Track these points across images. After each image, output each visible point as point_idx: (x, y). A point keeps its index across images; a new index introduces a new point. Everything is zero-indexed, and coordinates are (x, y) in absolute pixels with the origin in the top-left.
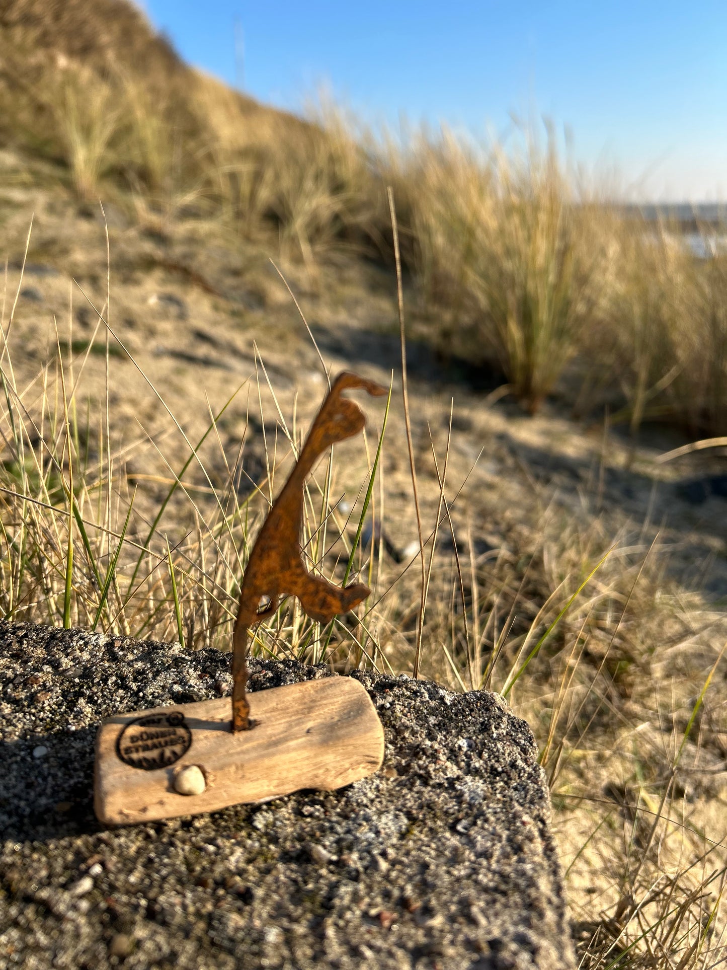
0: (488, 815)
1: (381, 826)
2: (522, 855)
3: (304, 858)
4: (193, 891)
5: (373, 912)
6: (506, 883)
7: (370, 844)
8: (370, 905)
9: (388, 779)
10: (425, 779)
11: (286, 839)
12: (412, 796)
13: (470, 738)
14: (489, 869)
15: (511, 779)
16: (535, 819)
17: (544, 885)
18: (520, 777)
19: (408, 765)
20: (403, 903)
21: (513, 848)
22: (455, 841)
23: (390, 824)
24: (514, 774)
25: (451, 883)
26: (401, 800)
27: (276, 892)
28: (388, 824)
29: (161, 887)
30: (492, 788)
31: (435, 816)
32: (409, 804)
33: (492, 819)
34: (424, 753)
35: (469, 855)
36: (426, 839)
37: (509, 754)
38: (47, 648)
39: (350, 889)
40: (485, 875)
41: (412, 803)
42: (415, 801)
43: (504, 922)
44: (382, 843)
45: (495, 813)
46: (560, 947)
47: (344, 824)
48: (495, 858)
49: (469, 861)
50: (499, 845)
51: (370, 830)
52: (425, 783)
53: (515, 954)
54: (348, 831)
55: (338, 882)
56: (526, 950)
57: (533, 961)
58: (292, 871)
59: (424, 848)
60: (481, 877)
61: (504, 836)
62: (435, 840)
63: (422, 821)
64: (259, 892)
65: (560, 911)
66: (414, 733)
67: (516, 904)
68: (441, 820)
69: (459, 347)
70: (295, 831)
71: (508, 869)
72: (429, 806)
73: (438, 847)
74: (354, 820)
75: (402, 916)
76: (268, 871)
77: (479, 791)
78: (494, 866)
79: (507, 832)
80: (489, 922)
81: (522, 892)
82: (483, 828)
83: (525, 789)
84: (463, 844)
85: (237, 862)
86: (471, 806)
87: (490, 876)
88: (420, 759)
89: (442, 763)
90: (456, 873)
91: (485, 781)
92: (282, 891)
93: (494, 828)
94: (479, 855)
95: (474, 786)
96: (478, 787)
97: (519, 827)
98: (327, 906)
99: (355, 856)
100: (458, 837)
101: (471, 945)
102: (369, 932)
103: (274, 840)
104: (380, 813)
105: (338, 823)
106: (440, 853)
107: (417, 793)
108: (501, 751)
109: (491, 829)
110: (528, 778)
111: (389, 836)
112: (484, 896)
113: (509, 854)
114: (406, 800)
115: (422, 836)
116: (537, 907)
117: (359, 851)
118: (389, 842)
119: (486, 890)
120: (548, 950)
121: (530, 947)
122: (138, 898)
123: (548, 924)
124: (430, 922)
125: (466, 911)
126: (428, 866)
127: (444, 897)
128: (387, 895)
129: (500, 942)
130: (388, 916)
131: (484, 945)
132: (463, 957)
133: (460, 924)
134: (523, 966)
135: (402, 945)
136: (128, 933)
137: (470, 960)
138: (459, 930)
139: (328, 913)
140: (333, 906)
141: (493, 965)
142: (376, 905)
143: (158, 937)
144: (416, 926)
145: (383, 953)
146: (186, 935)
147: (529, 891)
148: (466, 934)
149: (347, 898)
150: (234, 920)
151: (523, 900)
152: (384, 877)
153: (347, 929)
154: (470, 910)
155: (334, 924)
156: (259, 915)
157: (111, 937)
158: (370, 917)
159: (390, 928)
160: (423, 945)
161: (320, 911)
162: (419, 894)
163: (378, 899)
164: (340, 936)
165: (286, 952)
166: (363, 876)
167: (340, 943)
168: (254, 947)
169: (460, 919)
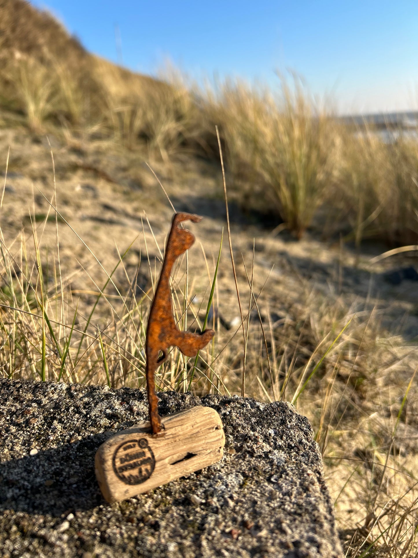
0: (288, 472)
1: (228, 481)
2: (309, 493)
3: (186, 502)
4: (126, 525)
5: (227, 530)
6: (301, 509)
7: (223, 492)
8: (225, 527)
9: (231, 455)
10: (252, 454)
11: (175, 493)
12: (245, 464)
13: (275, 429)
15: (300, 450)
16: (314, 472)
17: (322, 508)
18: (305, 449)
19: (242, 446)
20: (244, 524)
21: (303, 489)
22: (270, 487)
23: (234, 480)
24: (301, 447)
25: (270, 511)
26: (239, 466)
27: (172, 523)
28: (233, 480)
29: (108, 524)
30: (289, 456)
31: (258, 474)
32: (243, 468)
33: (291, 473)
34: (250, 439)
35: (279, 495)
36: (254, 487)
37: (298, 436)
38: (34, 393)
39: (213, 518)
40: (289, 505)
41: (245, 467)
42: (247, 466)
43: (301, 531)
44: (230, 491)
45: (292, 470)
46: (333, 543)
47: (208, 482)
48: (293, 496)
49: (279, 498)
50: (295, 488)
51: (223, 484)
52: (252, 456)
53: (308, 548)
54: (211, 486)
55: (207, 515)
56: (314, 546)
57: (318, 552)
58: (180, 510)
59: (253, 492)
60: (286, 506)
61: (298, 483)
62: (259, 488)
63: (251, 477)
64: (163, 523)
65: (332, 523)
66: (243, 428)
67: (307, 520)
68: (262, 476)
69: (255, 204)
70: (181, 487)
71: (301, 501)
73: (261, 491)
74: (213, 479)
75: (243, 531)
76: (167, 511)
77: (282, 458)
78: (293, 500)
79: (299, 480)
80: (293, 531)
81: (310, 514)
82: (286, 479)
83: (308, 455)
84: (275, 489)
85: (149, 507)
86: (278, 467)
87: (291, 505)
88: (248, 442)
89: (260, 444)
90: (272, 505)
91: (285, 452)
92: (175, 522)
93: (292, 478)
94: (284, 494)
95: (279, 456)
96: (281, 456)
97: (306, 477)
98: (202, 528)
99: (215, 499)
100: (272, 485)
101: (284, 545)
102: (226, 542)
103: (169, 493)
104: (227, 474)
105: (204, 481)
106: (262, 494)
107: (248, 461)
108: (293, 434)
109: (290, 479)
110: (309, 449)
111: (233, 487)
112: (289, 517)
113: (301, 493)
114: (242, 466)
115: (252, 486)
116: (319, 521)
117: (217, 496)
118: (234, 490)
119: (290, 514)
120: (326, 545)
121: (316, 544)
122: (96, 532)
123: (326, 531)
124: (259, 534)
125: (279, 526)
126: (257, 502)
127: (267, 520)
128: (234, 520)
129: (300, 542)
130: (236, 532)
131: (291, 545)
132: (279, 552)
133: (277, 534)
134: (314, 554)
135: (245, 548)
136: (91, 551)
137: (284, 554)
138: (276, 537)
139: (203, 532)
140: (205, 529)
141: (297, 556)
142: (229, 526)
143: (108, 552)
144: (252, 537)
145: (234, 553)
146: (124, 550)
147: (314, 513)
148: (280, 539)
149: (212, 524)
150: (150, 539)
151: (311, 518)
152: (232, 510)
153: (214, 541)
154: (282, 526)
155: (206, 538)
156: (164, 537)
157: (82, 554)
158: (226, 533)
159: (237, 539)
160: (257, 547)
161: (198, 532)
162: (252, 519)
163: (230, 523)
164: (210, 545)
165: (180, 556)
166: (220, 510)
167: (211, 549)
168: (163, 554)
169: (276, 531)
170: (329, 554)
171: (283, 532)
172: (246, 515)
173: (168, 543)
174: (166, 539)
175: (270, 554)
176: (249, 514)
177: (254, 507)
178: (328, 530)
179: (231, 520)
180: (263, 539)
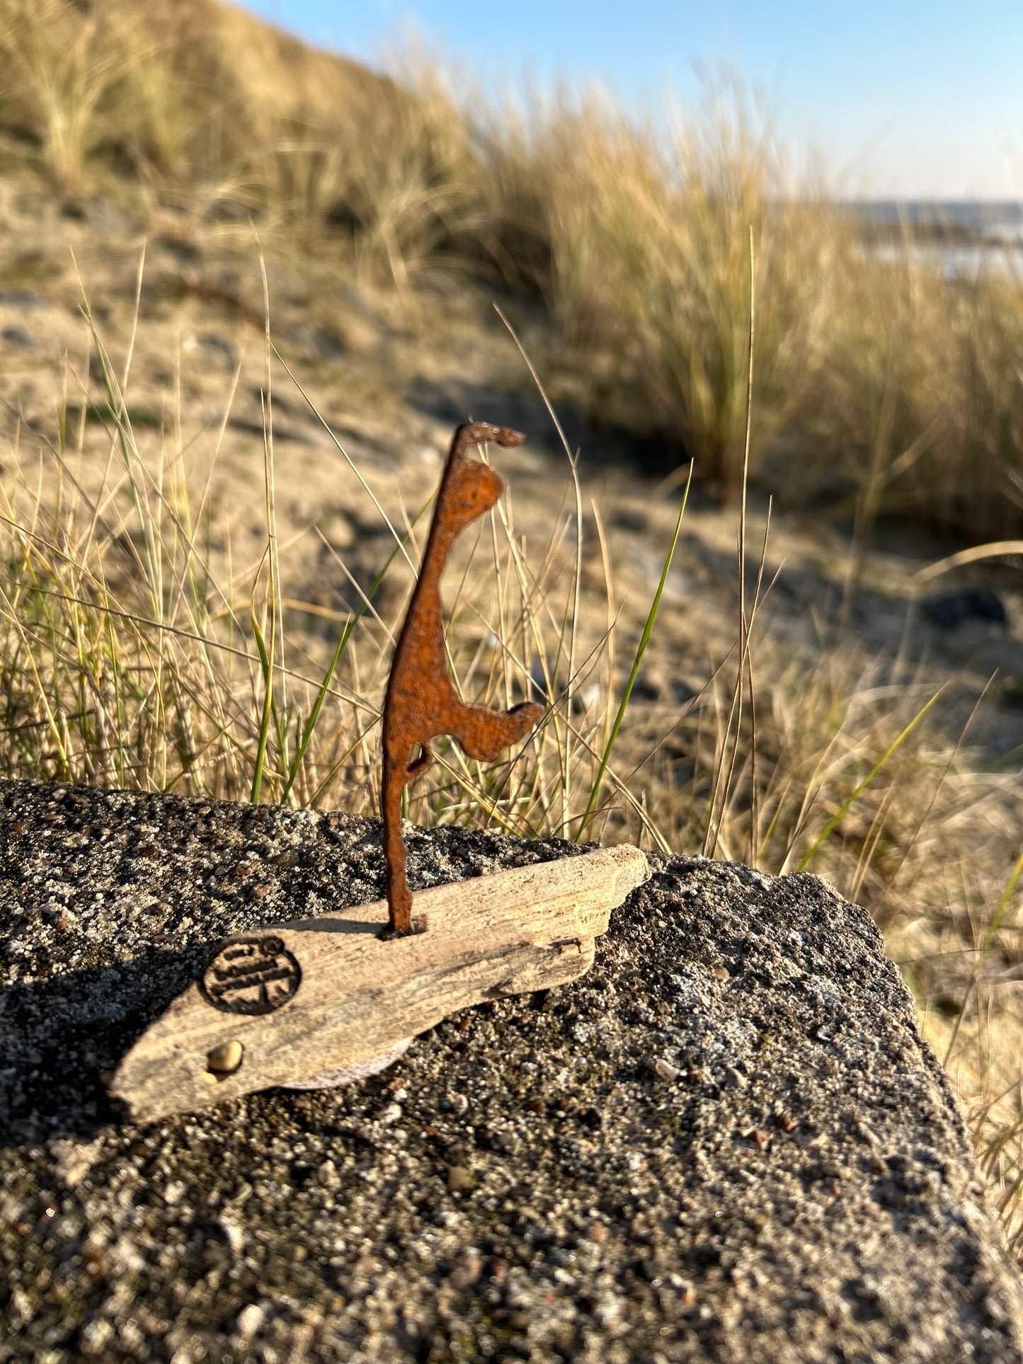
0: (852, 1019)
1: (728, 1035)
2: (902, 1064)
3: (645, 1074)
4: (525, 1116)
6: (892, 1095)
7: (721, 1056)
8: (739, 1125)
9: (720, 981)
10: (766, 981)
11: (617, 1055)
12: (755, 1000)
13: (804, 930)
14: (867, 1082)
15: (864, 978)
16: (903, 1024)
17: (934, 1093)
18: (874, 975)
19: (740, 964)
20: (777, 1122)
21: (889, 1057)
22: (818, 1050)
23: (738, 1033)
24: (865, 971)
25: (826, 1097)
26: (743, 1005)
27: (623, 1114)
28: (736, 1032)
29: (485, 1113)
30: (845, 989)
31: (788, 1022)
32: (754, 1010)
33: (858, 1024)
34: (755, 949)
35: (840, 1066)
36: (785, 1049)
37: (855, 949)
40: (865, 1088)
41: (757, 1007)
42: (760, 1006)
43: (899, 1140)
44: (735, 1055)
45: (860, 1017)
47: (683, 1034)
48: (871, 1069)
49: (842, 1072)
50: (872, 1054)
51: (717, 1040)
52: (767, 985)
53: (922, 1173)
54: (691, 1043)
55: (694, 1101)
56: (933, 1169)
57: (944, 1181)
58: (635, 1091)
59: (785, 1060)
60: (860, 1090)
61: (876, 1044)
62: (796, 1051)
63: (775, 1028)
64: (605, 1116)
65: (958, 1126)
67: (908, 1118)
68: (797, 1027)
70: (625, 1043)
71: (890, 1081)
72: (778, 1012)
73: (801, 1058)
74: (695, 1030)
75: (779, 1137)
76: (606, 1091)
77: (834, 992)
78: (872, 1078)
79: (878, 1039)
80: (882, 1140)
81: (913, 1106)
82: (849, 1035)
83: (884, 989)
84: (829, 1054)
86: (828, 1010)
87: (871, 1090)
88: (752, 956)
89: (780, 961)
90: (830, 1086)
92: (631, 1113)
93: (862, 1034)
94: (851, 1066)
95: (824, 986)
96: (831, 988)
97: (891, 1033)
98: (690, 1127)
100: (822, 1046)
101: (868, 1166)
102: (745, 1155)
103: (603, 1056)
104: (723, 1021)
105: (676, 1034)
106: (806, 1066)
107: (760, 996)
108: (845, 944)
109: (859, 1035)
110: (884, 976)
111: (742, 1047)
112: (869, 1112)
113: (887, 1064)
114: (749, 1004)
115: (780, 1046)
116: (934, 1122)
117: (709, 1065)
118: (743, 1054)
119: (870, 1104)
120: (958, 1170)
121: (936, 1166)
122: (464, 1127)
123: (950, 1141)
124: (814, 1142)
125: (853, 1128)
126: (796, 1080)
127: (824, 1115)
128: (756, 1114)
129: (903, 1161)
130: (764, 1137)
131: (884, 1166)
132: (863, 1180)
133: (850, 1143)
134: (936, 1186)
135: (788, 1169)
136: (466, 1165)
137: (872, 1183)
138: (850, 1150)
139: (695, 1135)
140: (698, 1128)
141: (902, 1186)
142: (746, 1126)
143: (500, 1169)
144: (799, 1147)
145: (768, 1179)
146: (534, 1166)
147: (920, 1104)
148: (859, 1155)
149: (712, 1119)
150: (585, 1147)
151: (915, 1114)
152: (746, 1093)
153: (720, 1153)
154: (858, 1128)
155: (704, 1147)
156: (612, 1141)
157: (446, 1171)
158: (743, 1138)
159: (769, 1150)
160: (813, 1167)
161: (683, 1134)
162: (793, 1112)
163: (747, 1119)
164: (713, 1161)
165: (655, 1181)
166: (723, 1094)
167: (717, 1169)
168: (619, 1176)
169: (848, 1138)
170: (966, 1186)
171: (863, 1140)
172: (779, 1104)
173: (628, 1154)
174: (618, 1147)
175: (844, 1182)
176: (786, 1102)
177: (792, 1088)
178: (955, 1141)
179: (747, 1112)
180: (823, 1153)
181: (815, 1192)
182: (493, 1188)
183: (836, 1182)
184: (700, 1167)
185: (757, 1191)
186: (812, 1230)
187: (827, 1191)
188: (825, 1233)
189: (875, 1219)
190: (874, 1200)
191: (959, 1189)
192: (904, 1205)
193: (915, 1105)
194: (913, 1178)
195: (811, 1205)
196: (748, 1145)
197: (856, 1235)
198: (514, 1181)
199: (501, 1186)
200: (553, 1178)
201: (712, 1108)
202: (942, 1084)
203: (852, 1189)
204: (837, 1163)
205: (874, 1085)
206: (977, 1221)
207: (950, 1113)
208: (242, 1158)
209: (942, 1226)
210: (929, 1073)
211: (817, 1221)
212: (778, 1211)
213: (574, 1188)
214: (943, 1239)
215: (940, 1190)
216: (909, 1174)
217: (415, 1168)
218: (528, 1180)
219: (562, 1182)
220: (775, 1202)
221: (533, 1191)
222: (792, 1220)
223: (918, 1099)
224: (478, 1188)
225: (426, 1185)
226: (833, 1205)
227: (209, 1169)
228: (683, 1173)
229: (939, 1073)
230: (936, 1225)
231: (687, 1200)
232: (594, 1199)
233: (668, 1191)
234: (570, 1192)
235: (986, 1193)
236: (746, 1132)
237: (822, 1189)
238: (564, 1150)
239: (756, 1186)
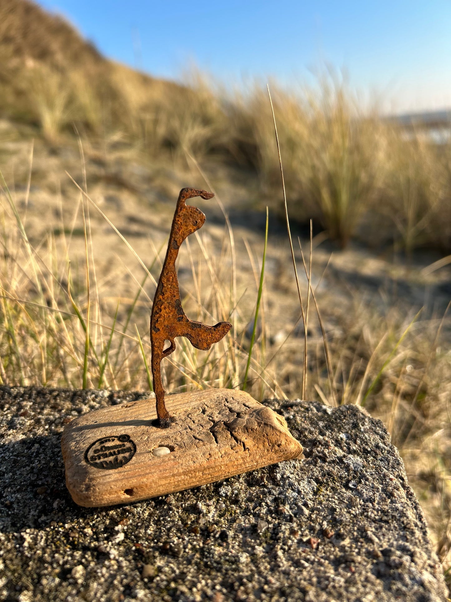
0: (368, 476)
1: (301, 488)
2: (394, 499)
4: (188, 535)
6: (387, 516)
7: (295, 499)
8: (302, 535)
9: (300, 461)
10: (324, 459)
12: (317, 469)
13: (347, 432)
15: (377, 455)
16: (397, 477)
17: (411, 514)
18: (382, 453)
19: (311, 451)
20: (323, 533)
21: (386, 495)
22: (349, 493)
23: (306, 487)
24: (378, 451)
25: (351, 519)
26: (310, 472)
30: (366, 461)
31: (334, 479)
32: (316, 474)
33: (370, 478)
34: (320, 443)
35: (360, 502)
36: (331, 494)
37: (373, 440)
40: (372, 512)
41: (318, 472)
42: (319, 472)
43: (389, 539)
44: (303, 498)
45: (372, 475)
47: (277, 489)
48: (376, 502)
49: (360, 505)
50: (378, 494)
51: (294, 491)
52: (324, 461)
53: (401, 557)
54: (281, 493)
55: (279, 524)
56: (407, 555)
57: (412, 561)
59: (330, 499)
60: (370, 513)
61: (380, 488)
62: (336, 494)
63: (326, 483)
66: (311, 432)
67: (395, 528)
68: (338, 482)
71: (386, 508)
72: (329, 474)
73: (339, 498)
74: (283, 487)
75: (323, 541)
76: (234, 521)
77: (359, 462)
78: (377, 507)
79: (381, 485)
80: (380, 540)
82: (366, 484)
83: (387, 460)
84: (355, 495)
86: (355, 472)
87: (376, 513)
88: (318, 447)
89: (333, 448)
90: (353, 512)
91: (361, 457)
93: (373, 484)
94: (366, 501)
95: (355, 460)
96: (357, 460)
97: (388, 482)
98: (275, 538)
99: (287, 507)
100: (351, 491)
101: (371, 555)
102: (304, 552)
104: (299, 481)
105: (272, 489)
106: (341, 502)
107: (320, 467)
108: (368, 438)
109: (371, 485)
110: (388, 453)
111: (307, 494)
112: (373, 525)
113: (385, 499)
114: (313, 472)
115: (328, 492)
116: (409, 529)
117: (288, 504)
118: (308, 497)
119: (375, 521)
120: (421, 554)
121: (409, 553)
122: (156, 543)
123: (418, 538)
124: (342, 543)
125: (364, 534)
126: (335, 510)
127: (349, 528)
128: (312, 529)
129: (390, 551)
130: (315, 541)
131: (380, 554)
132: (368, 562)
133: (362, 543)
134: (407, 564)
135: (327, 558)
136: (153, 564)
137: (373, 564)
138: (362, 546)
139: (278, 542)
140: (279, 538)
141: (388, 565)
142: (306, 536)
143: (172, 565)
144: (334, 546)
145: (316, 564)
146: (189, 562)
147: (402, 519)
148: (367, 549)
149: (287, 533)
150: (218, 550)
151: (399, 525)
152: (308, 518)
153: (291, 551)
154: (367, 534)
155: (282, 548)
156: (233, 547)
157: (142, 567)
158: (304, 543)
159: (317, 549)
160: (341, 557)
161: (271, 542)
162: (332, 527)
163: (307, 532)
164: (286, 555)
165: (254, 568)
166: (295, 519)
167: (288, 560)
168: (234, 566)
169: (361, 540)
170: (425, 563)
171: (370, 541)
172: (325, 523)
173: (239, 554)
174: (236, 550)
175: (357, 564)
176: (328, 522)
177: (332, 514)
178: (420, 538)
179: (307, 529)
180: (347, 548)
181: (340, 570)
182: (166, 576)
183: (353, 564)
184: (279, 560)
185: (309, 572)
186: (337, 592)
187: (347, 569)
188: (344, 593)
189: (373, 584)
190: (373, 574)
191: (421, 565)
192: (390, 576)
193: (399, 520)
194: (394, 560)
195: (337, 578)
196: (306, 546)
197: (361, 593)
198: (178, 572)
199: (170, 575)
200: (199, 569)
201: (288, 527)
202: (416, 508)
203: (361, 568)
204: (354, 553)
205: (378, 511)
206: (430, 582)
207: (419, 523)
208: (38, 565)
209: (410, 586)
210: (409, 503)
211: (340, 587)
212: (319, 582)
213: (209, 574)
214: (410, 594)
215: (410, 566)
216: (393, 558)
217: (126, 566)
218: (185, 570)
219: (203, 571)
220: (318, 577)
221: (187, 576)
222: (327, 586)
223: (401, 517)
224: (158, 576)
225: (131, 575)
226: (350, 577)
227: (20, 571)
228: (269, 563)
229: (415, 502)
230: (406, 585)
231: (270, 578)
232: (220, 579)
233: (260, 573)
234: (207, 576)
235: (437, 566)
236: (305, 539)
237: (344, 569)
238: (206, 553)
239: (309, 569)
